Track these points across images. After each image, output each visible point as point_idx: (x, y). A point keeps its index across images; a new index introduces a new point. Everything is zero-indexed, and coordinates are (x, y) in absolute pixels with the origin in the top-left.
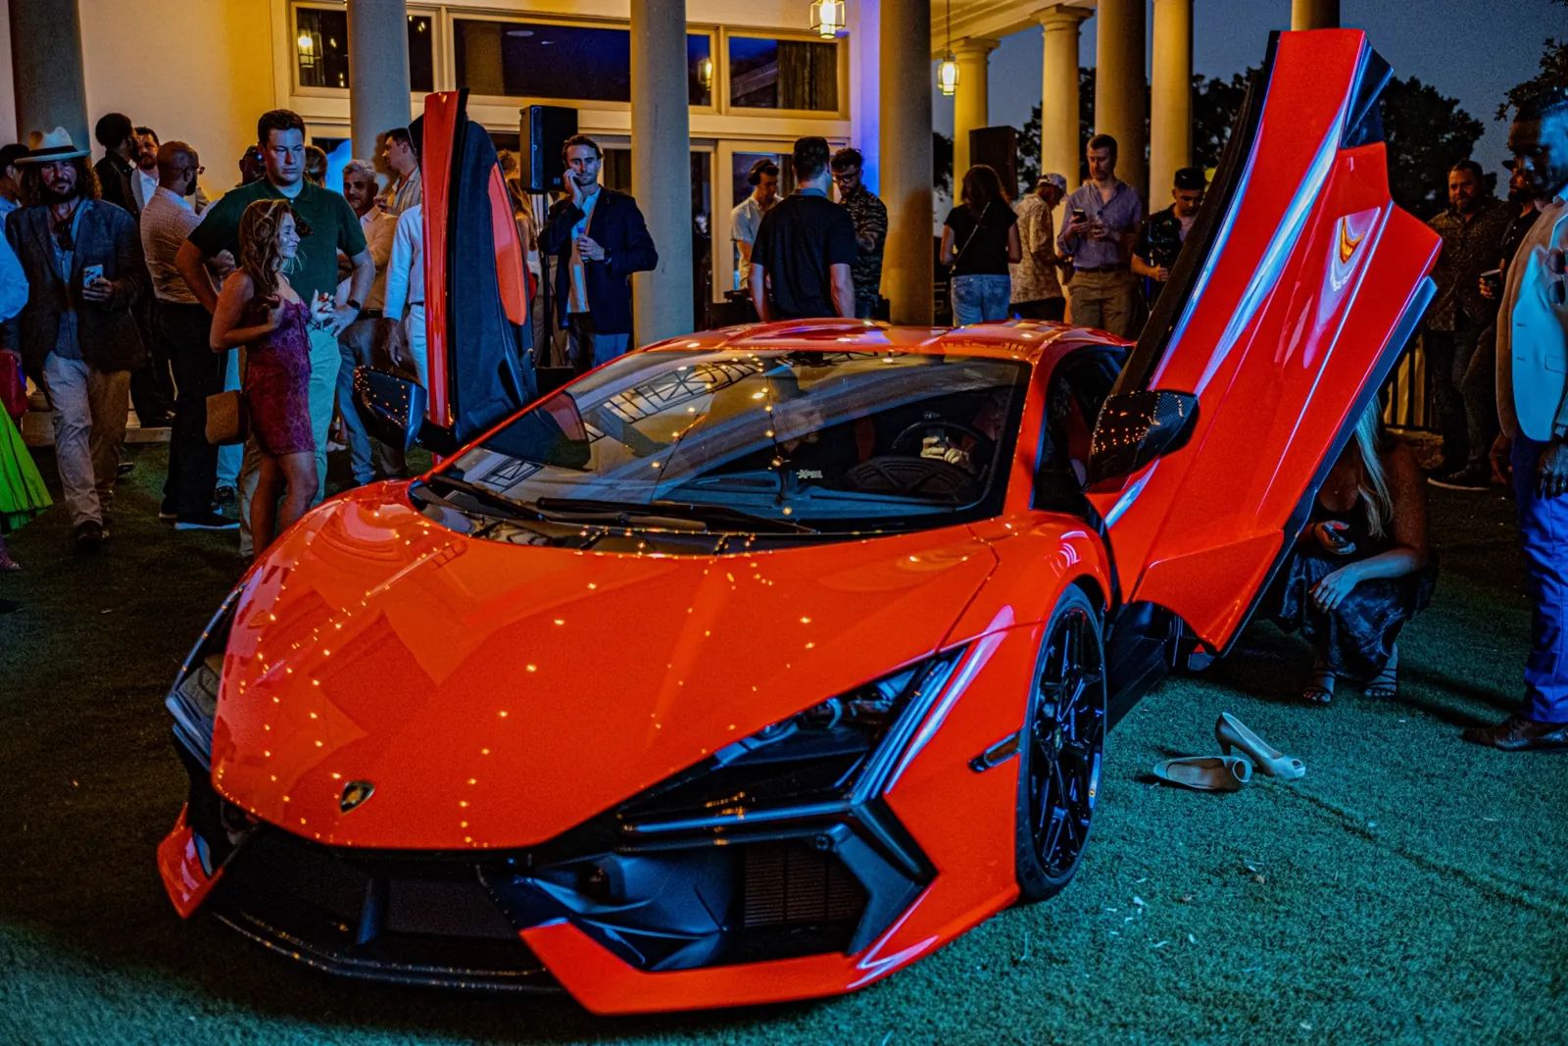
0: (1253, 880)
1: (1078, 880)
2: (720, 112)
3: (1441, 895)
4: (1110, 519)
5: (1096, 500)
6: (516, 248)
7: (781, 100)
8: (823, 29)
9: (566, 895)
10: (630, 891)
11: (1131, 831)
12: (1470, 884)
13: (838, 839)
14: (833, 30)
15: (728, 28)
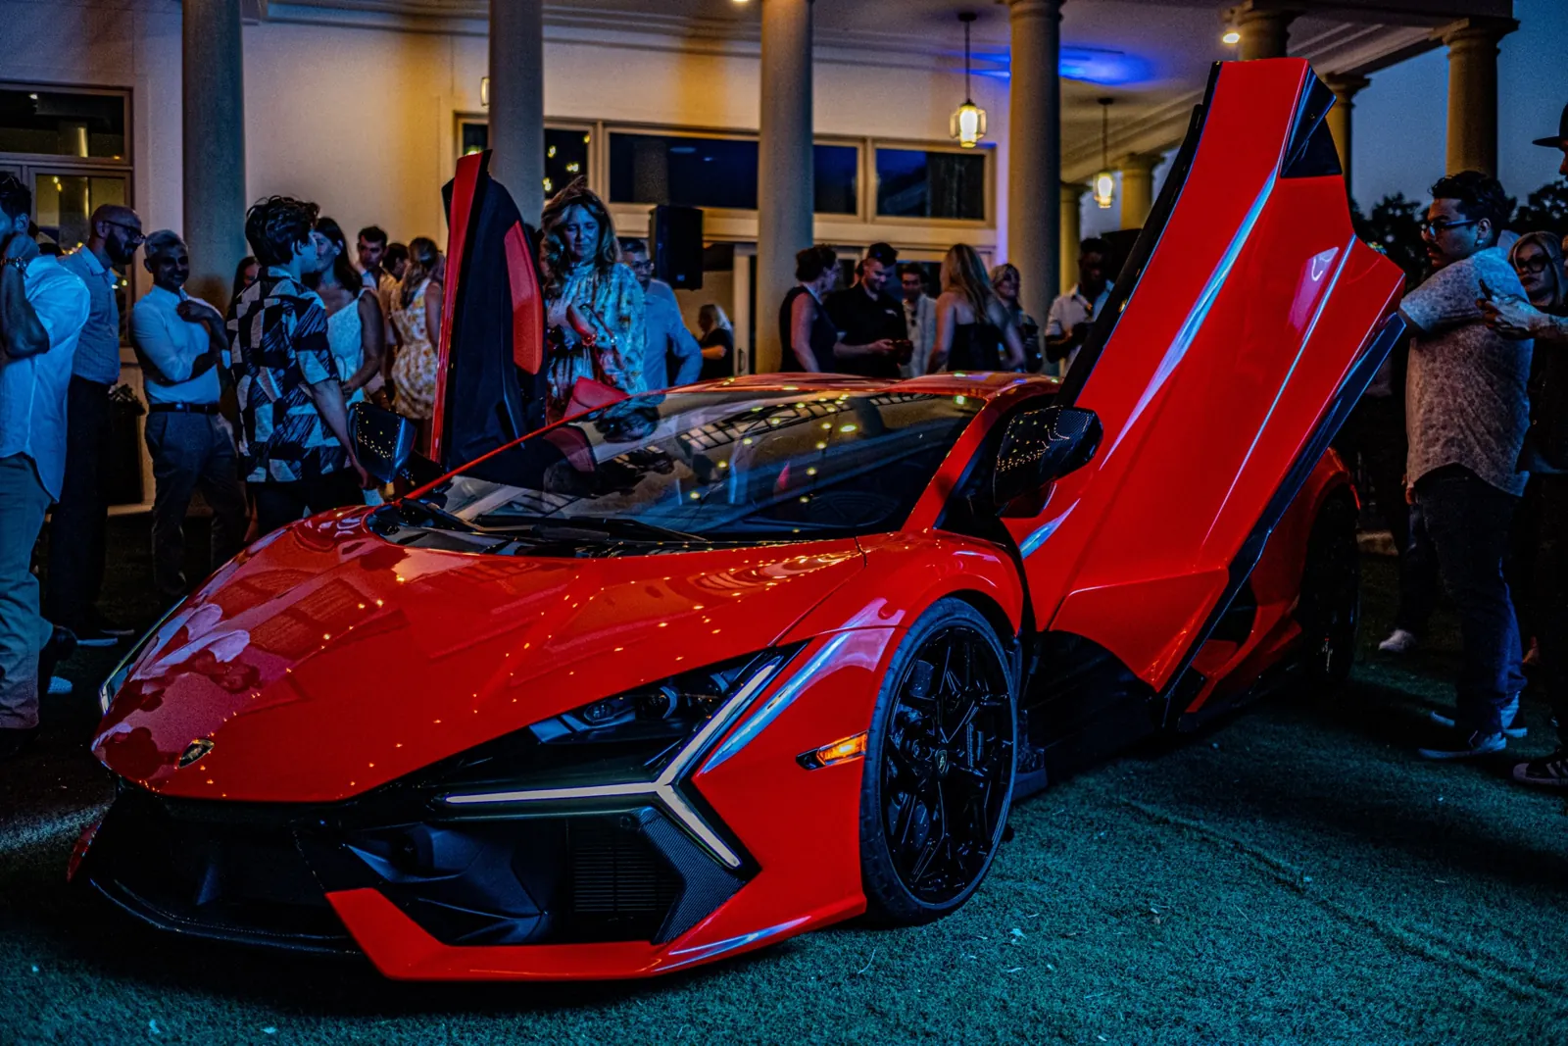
0: (1150, 922)
1: (964, 911)
2: (865, 220)
3: (1341, 944)
4: (1028, 547)
5: (1010, 524)
6: (536, 300)
7: (929, 211)
8: (963, 138)
9: (380, 863)
10: (438, 862)
11: (1047, 871)
12: (1378, 934)
13: (643, 820)
14: (974, 138)
15: (875, 140)
